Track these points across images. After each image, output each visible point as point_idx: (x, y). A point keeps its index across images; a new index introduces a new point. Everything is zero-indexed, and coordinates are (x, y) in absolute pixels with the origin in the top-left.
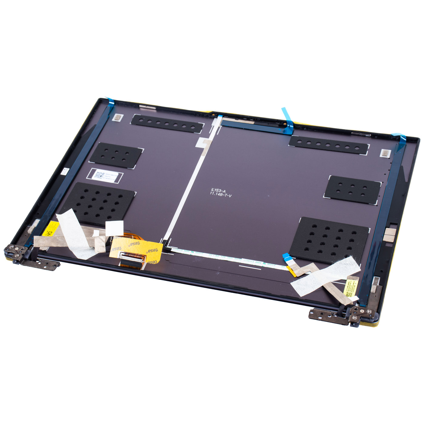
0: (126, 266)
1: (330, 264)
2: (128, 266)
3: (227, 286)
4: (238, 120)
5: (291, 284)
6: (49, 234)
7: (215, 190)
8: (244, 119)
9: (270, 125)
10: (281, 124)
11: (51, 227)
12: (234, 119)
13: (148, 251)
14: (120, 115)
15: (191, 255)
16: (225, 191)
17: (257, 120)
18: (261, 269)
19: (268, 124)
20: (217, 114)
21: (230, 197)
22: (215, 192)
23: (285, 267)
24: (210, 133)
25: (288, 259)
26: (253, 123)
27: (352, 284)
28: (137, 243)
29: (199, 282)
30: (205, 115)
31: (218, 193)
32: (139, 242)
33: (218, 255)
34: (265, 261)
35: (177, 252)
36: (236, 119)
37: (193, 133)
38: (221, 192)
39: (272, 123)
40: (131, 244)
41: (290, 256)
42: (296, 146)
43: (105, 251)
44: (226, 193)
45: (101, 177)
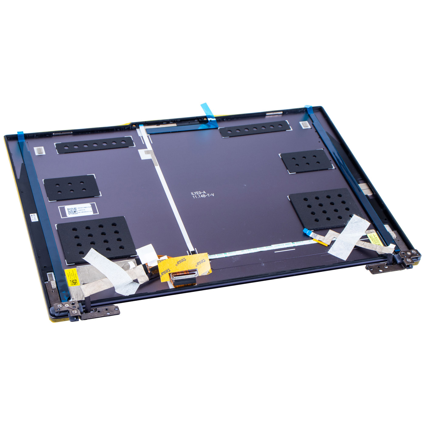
0: (181, 285)
1: (344, 226)
2: (183, 285)
3: (285, 272)
4: (159, 125)
5: (329, 252)
6: (75, 283)
7: (195, 193)
8: (164, 123)
9: (191, 123)
10: (201, 120)
11: (71, 276)
12: (156, 126)
13: (197, 264)
14: (40, 147)
15: (226, 257)
16: (204, 192)
17: (177, 121)
18: (295, 249)
19: (189, 123)
20: (137, 125)
21: (213, 196)
22: (197, 196)
23: (312, 240)
24: (143, 143)
25: (310, 233)
26: (175, 125)
27: (373, 237)
28: (183, 260)
29: (259, 277)
30: (126, 128)
31: (200, 195)
32: (184, 258)
33: (250, 249)
34: (293, 241)
35: (213, 258)
36: (157, 125)
37: (128, 147)
38: (202, 194)
39: (192, 121)
40: (178, 263)
41: (308, 230)
42: (230, 136)
43: (148, 279)
44: (207, 193)
45: (76, 213)
